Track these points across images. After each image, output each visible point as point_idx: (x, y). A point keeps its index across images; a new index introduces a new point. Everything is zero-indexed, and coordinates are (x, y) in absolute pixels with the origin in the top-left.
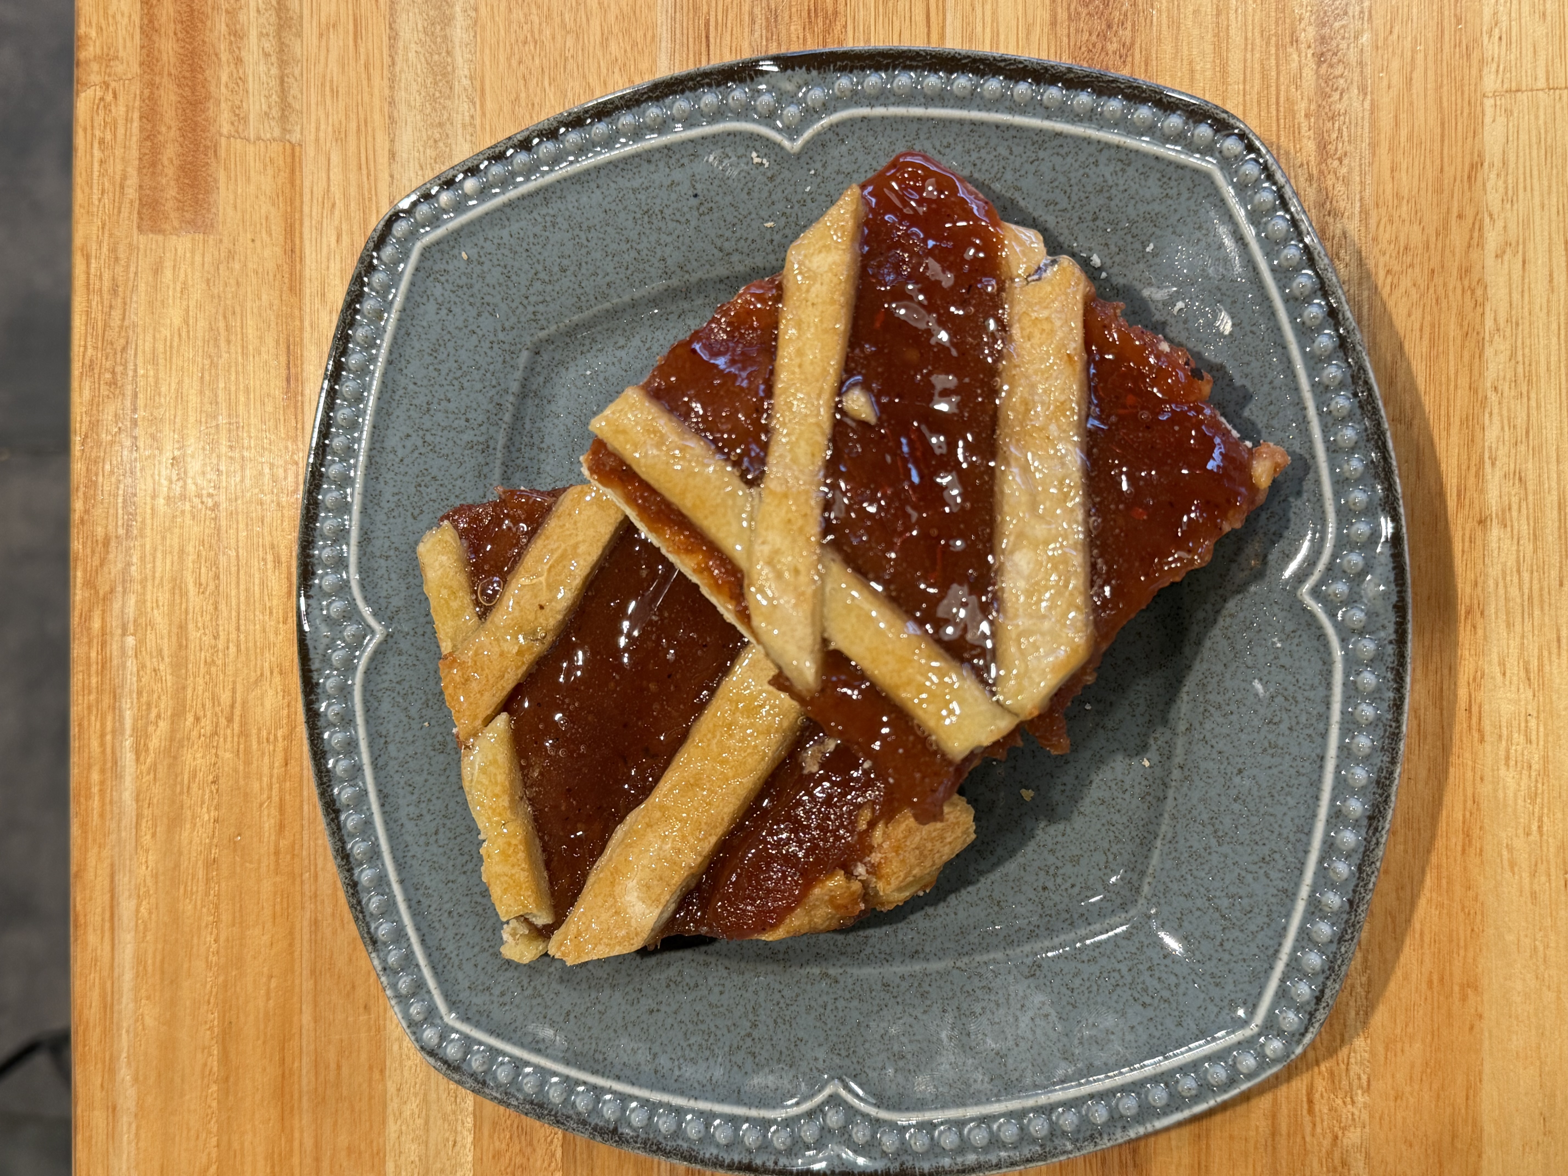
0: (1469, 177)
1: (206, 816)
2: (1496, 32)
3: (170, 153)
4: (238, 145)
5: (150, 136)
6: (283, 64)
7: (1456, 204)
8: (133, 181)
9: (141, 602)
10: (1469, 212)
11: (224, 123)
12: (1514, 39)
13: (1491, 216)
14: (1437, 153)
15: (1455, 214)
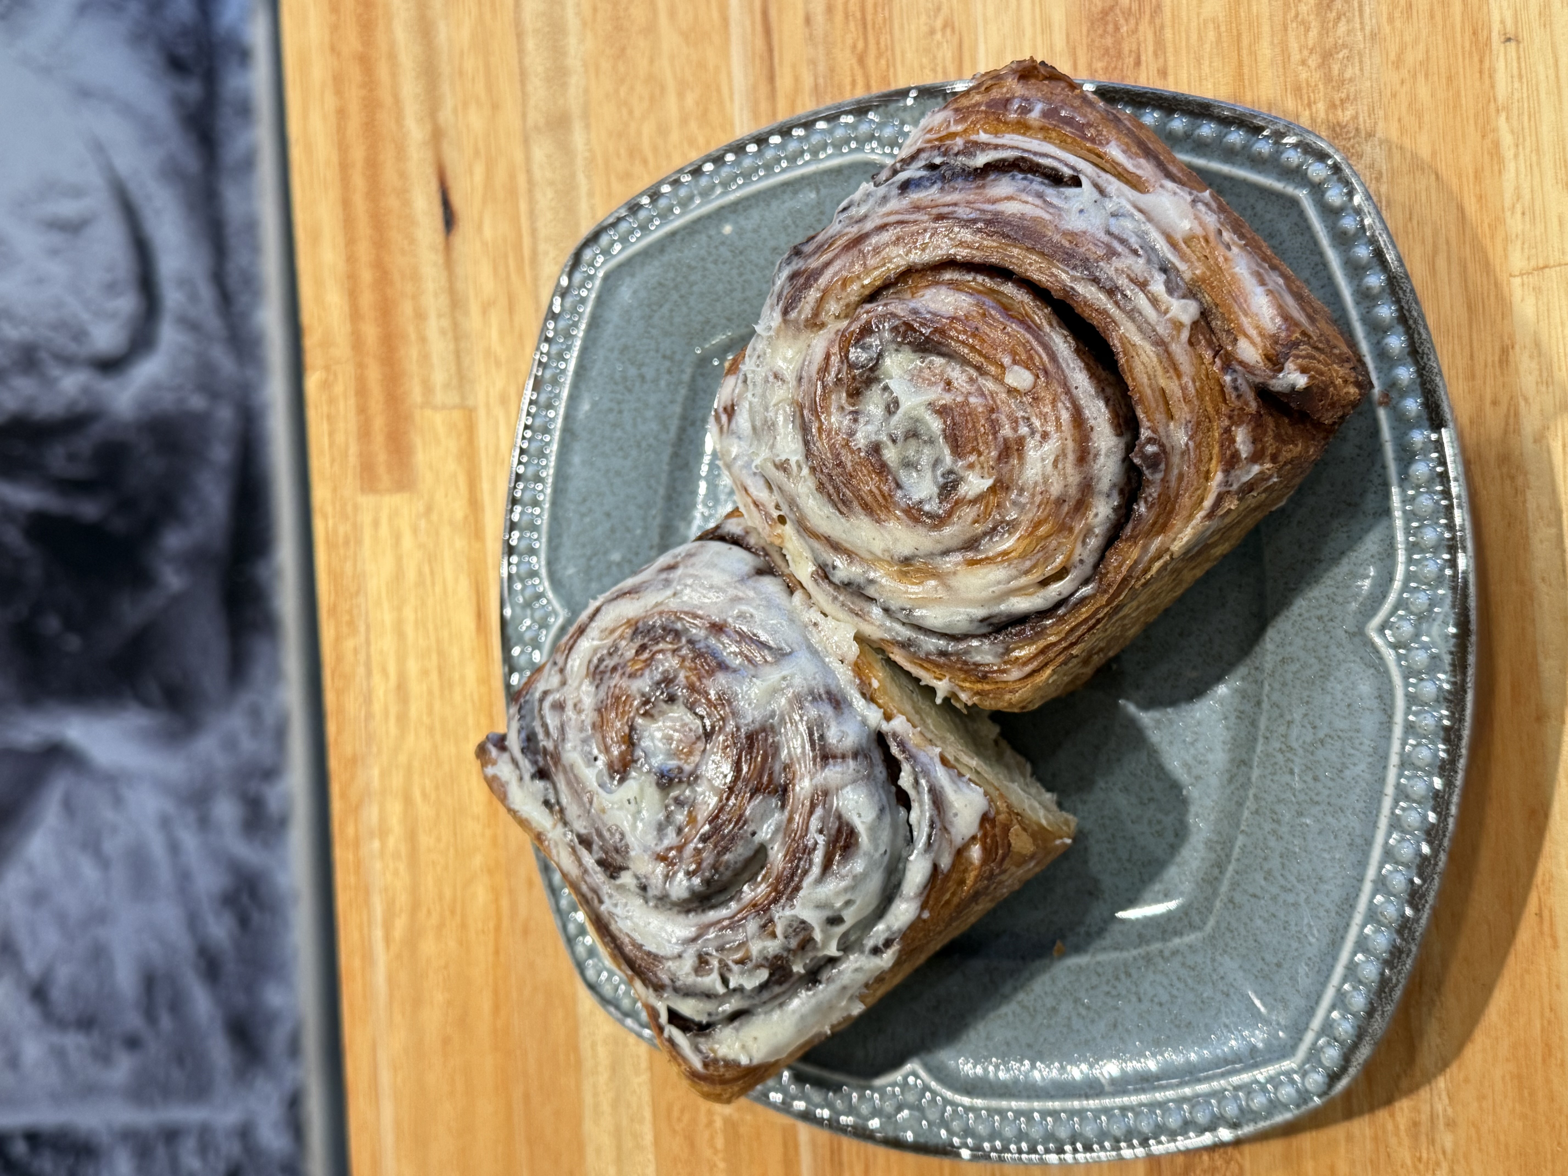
0: (1500, 361)
1: (439, 997)
2: (1519, 207)
3: (379, 423)
4: (428, 413)
5: (362, 410)
6: (457, 339)
7: (1488, 390)
8: (353, 449)
9: (382, 810)
10: (1504, 400)
11: (416, 394)
12: (1537, 213)
13: (1526, 400)
14: (1466, 340)
15: (1488, 402)
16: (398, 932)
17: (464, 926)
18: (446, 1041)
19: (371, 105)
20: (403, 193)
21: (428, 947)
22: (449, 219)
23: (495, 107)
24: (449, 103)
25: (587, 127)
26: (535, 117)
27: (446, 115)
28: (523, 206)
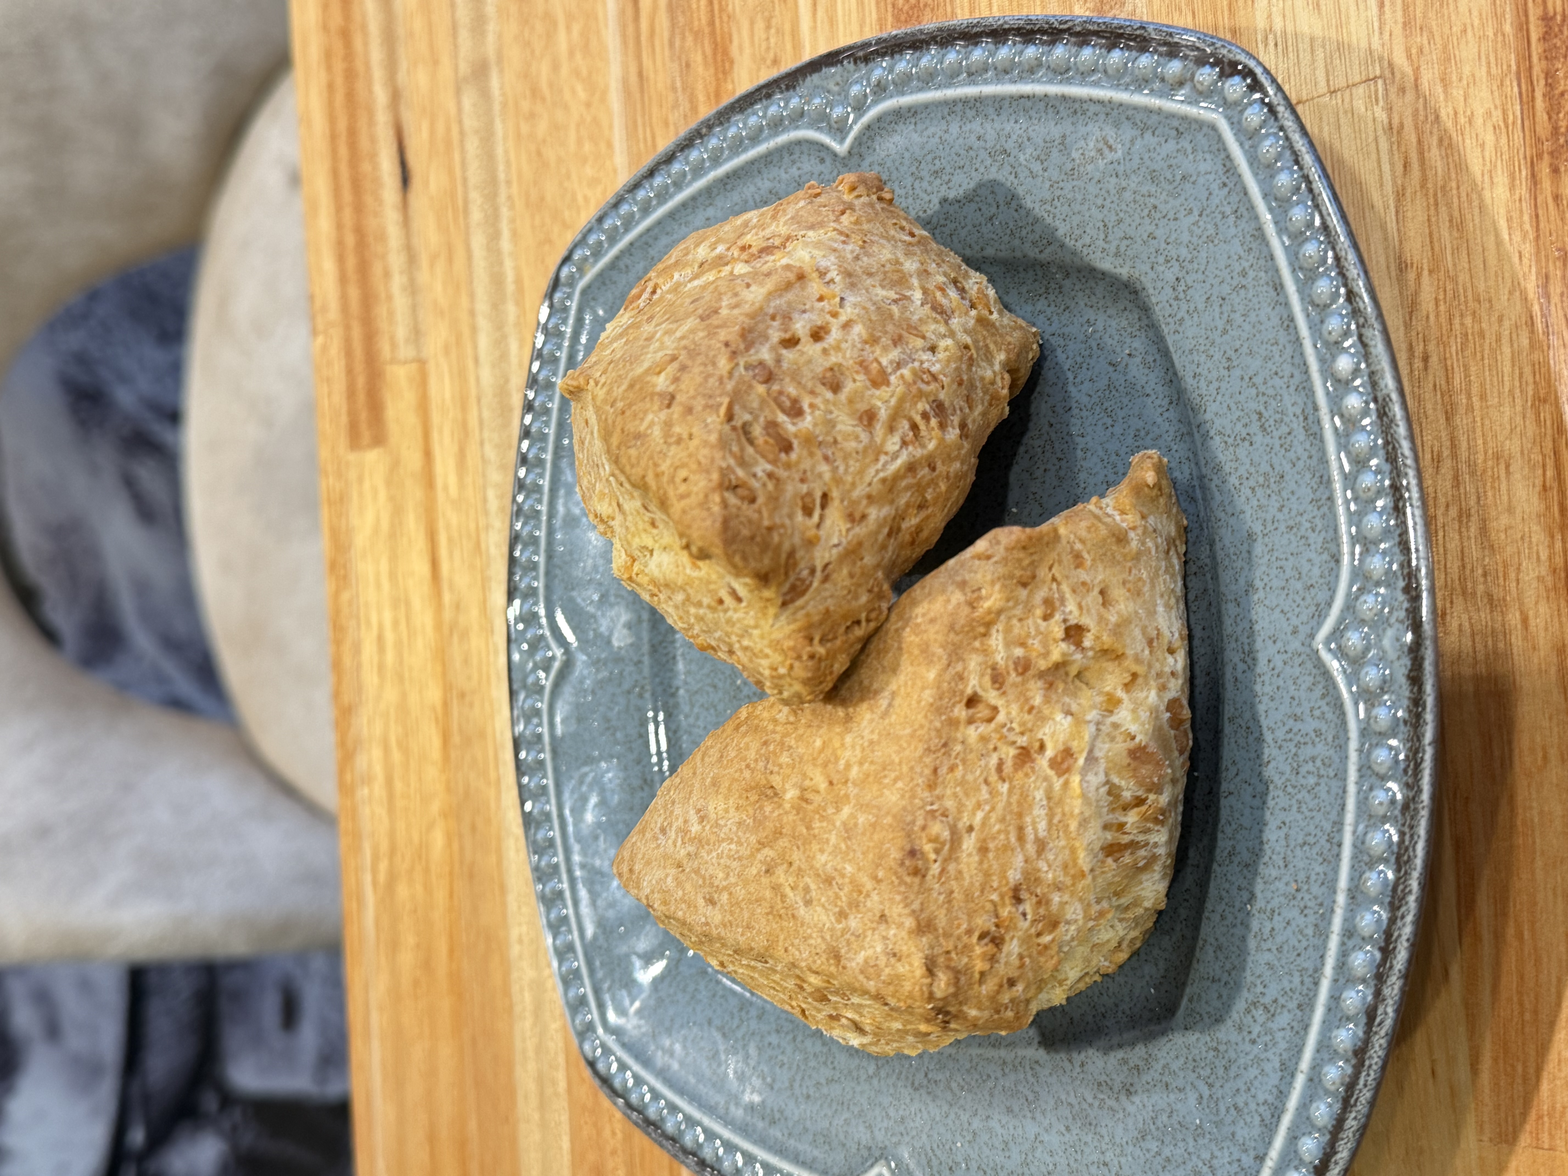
1: (411, 940)
3: (361, 382)
4: (395, 368)
6: (413, 294)
9: (369, 757)
11: (386, 351)
16: (382, 877)
17: (427, 871)
18: (416, 983)
19: (350, 75)
20: (373, 157)
21: (402, 891)
22: (405, 179)
23: (436, 62)
24: (403, 65)
25: (501, 71)
26: (464, 68)
27: (402, 77)
28: (457, 157)
